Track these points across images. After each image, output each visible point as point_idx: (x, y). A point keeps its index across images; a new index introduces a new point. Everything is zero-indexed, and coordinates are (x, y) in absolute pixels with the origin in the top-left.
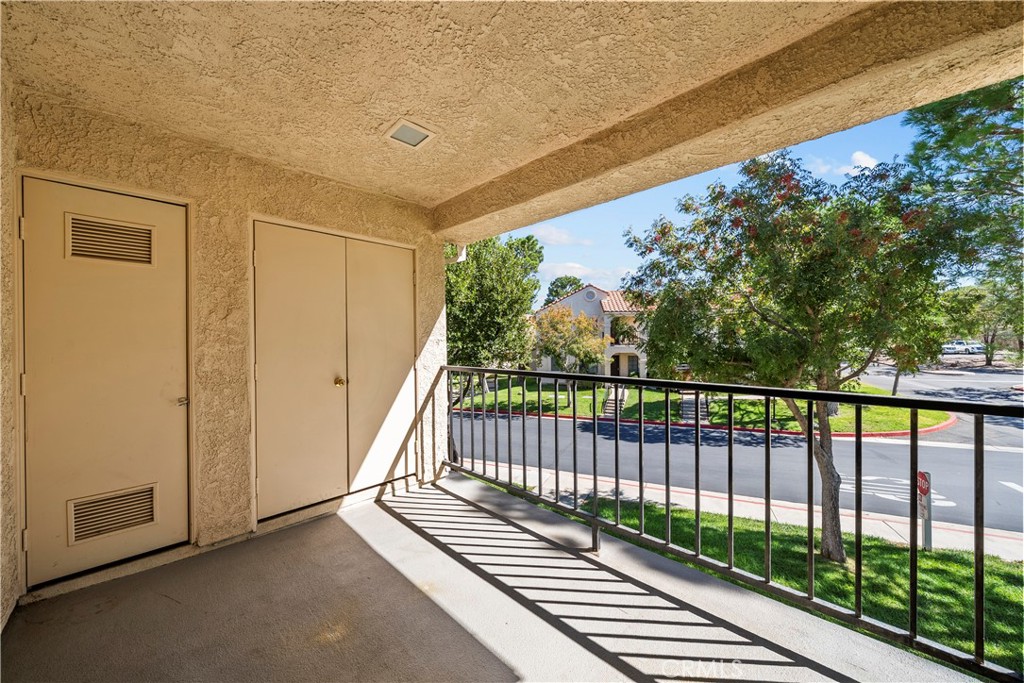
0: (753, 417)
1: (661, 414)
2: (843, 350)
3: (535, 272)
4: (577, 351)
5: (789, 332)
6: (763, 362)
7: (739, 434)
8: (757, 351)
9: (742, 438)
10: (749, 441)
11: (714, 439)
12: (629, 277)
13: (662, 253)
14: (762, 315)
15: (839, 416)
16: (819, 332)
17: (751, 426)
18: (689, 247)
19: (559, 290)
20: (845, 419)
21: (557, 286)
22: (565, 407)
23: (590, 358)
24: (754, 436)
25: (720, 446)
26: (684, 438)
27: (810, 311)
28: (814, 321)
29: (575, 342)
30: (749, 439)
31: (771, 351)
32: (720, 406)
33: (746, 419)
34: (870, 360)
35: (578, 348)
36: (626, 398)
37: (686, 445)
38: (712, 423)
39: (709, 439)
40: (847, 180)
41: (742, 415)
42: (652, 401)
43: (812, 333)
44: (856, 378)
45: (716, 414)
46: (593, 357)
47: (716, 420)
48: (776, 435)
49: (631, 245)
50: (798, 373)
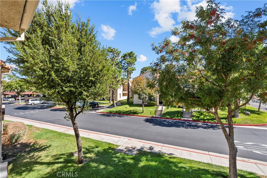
0: (208, 117)
1: (175, 116)
2: (239, 94)
3: (134, 64)
4: (146, 93)
5: (217, 86)
6: (203, 99)
7: (202, 124)
8: (200, 94)
9: (203, 126)
10: (206, 127)
11: (193, 126)
12: (153, 63)
13: (167, 53)
14: (206, 79)
15: (239, 118)
16: (228, 86)
17: (207, 121)
18: (176, 50)
19: (144, 71)
20: (241, 119)
21: (144, 70)
22: (142, 113)
23: (151, 95)
24: (208, 125)
25: (195, 129)
26: (182, 125)
27: (224, 76)
28: (226, 81)
29: (145, 89)
30: (205, 126)
31: (207, 94)
32: (196, 113)
33: (205, 118)
34: (251, 98)
35: (146, 92)
36: (163, 110)
37: (182, 128)
38: (193, 120)
39: (191, 126)
40: (242, 19)
41: (204, 117)
42: (173, 111)
43: (225, 86)
44: (245, 106)
45: (195, 116)
46: (152, 95)
47: (195, 118)
48: (216, 124)
49: (154, 49)
50: (219, 104)
